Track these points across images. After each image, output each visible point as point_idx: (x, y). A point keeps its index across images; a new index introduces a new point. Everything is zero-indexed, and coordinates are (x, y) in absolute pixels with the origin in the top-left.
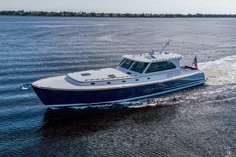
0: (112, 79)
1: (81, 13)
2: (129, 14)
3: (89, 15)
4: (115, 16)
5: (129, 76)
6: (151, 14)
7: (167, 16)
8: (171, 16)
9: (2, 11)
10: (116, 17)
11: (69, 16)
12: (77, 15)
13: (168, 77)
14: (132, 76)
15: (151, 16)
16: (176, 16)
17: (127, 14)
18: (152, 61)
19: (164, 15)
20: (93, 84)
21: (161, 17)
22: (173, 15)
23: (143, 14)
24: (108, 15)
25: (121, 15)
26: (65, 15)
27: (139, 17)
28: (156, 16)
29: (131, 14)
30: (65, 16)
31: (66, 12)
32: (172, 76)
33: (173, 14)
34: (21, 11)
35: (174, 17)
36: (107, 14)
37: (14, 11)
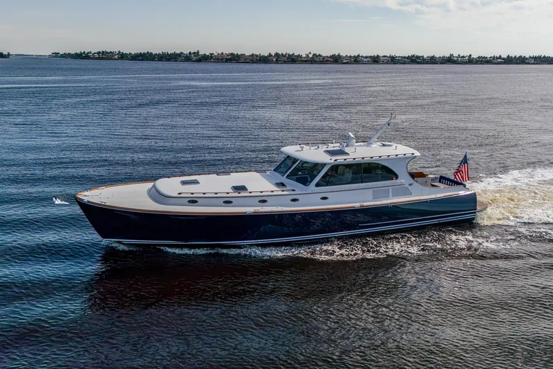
0: (237, 195)
1: (311, 56)
2: (418, 57)
3: (328, 60)
4: (385, 61)
5: (278, 189)
6: (470, 55)
7: (509, 61)
8: (522, 61)
9: (161, 53)
10: (387, 63)
11: (285, 62)
12: (302, 61)
13: (375, 198)
14: (283, 191)
15: (471, 61)
16: (533, 61)
17: (413, 56)
18: (332, 161)
19: (504, 59)
20: (193, 202)
21: (495, 64)
22: (527, 59)
23: (452, 55)
24: (368, 59)
25: (399, 60)
26: (277, 60)
27: (441, 63)
28: (482, 61)
29: (423, 57)
30: (277, 62)
31: (280, 53)
32: (387, 197)
33: (527, 56)
34: (194, 53)
35: (529, 63)
36: (366, 57)
37: (182, 53)
